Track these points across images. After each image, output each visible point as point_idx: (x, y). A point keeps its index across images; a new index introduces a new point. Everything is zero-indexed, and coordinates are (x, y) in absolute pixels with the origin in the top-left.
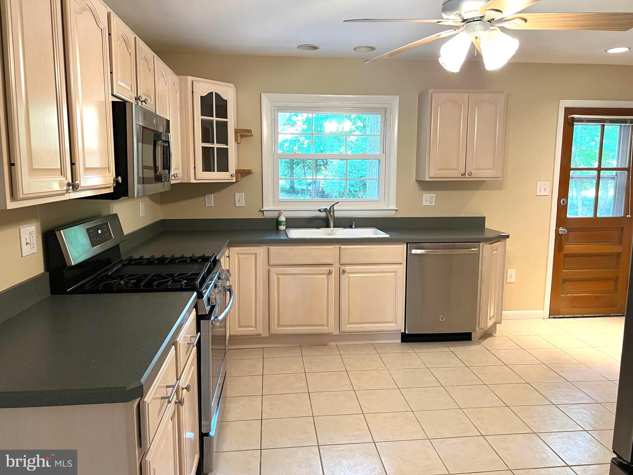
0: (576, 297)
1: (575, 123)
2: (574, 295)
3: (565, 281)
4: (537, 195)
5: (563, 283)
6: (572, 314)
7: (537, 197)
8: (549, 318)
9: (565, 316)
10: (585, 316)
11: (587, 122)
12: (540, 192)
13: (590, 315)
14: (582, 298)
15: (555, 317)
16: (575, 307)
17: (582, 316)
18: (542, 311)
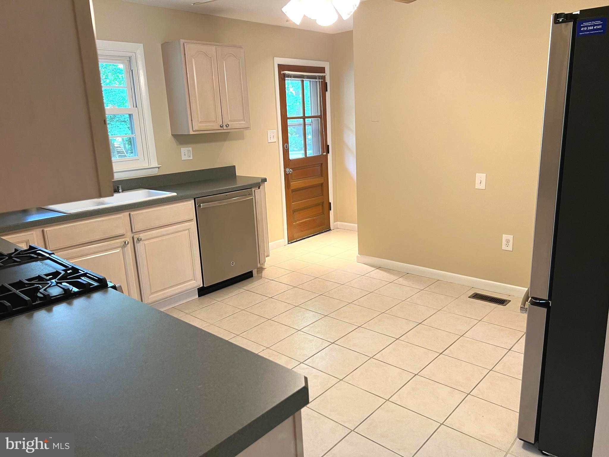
0: (302, 223)
1: (286, 78)
2: (301, 221)
3: (294, 211)
4: (269, 142)
5: (293, 213)
6: (301, 237)
7: (269, 144)
8: (288, 244)
9: (298, 240)
10: (309, 236)
11: (294, 78)
12: (270, 139)
13: (312, 235)
14: (305, 222)
15: (292, 242)
16: (302, 231)
17: (307, 237)
18: (283, 240)
